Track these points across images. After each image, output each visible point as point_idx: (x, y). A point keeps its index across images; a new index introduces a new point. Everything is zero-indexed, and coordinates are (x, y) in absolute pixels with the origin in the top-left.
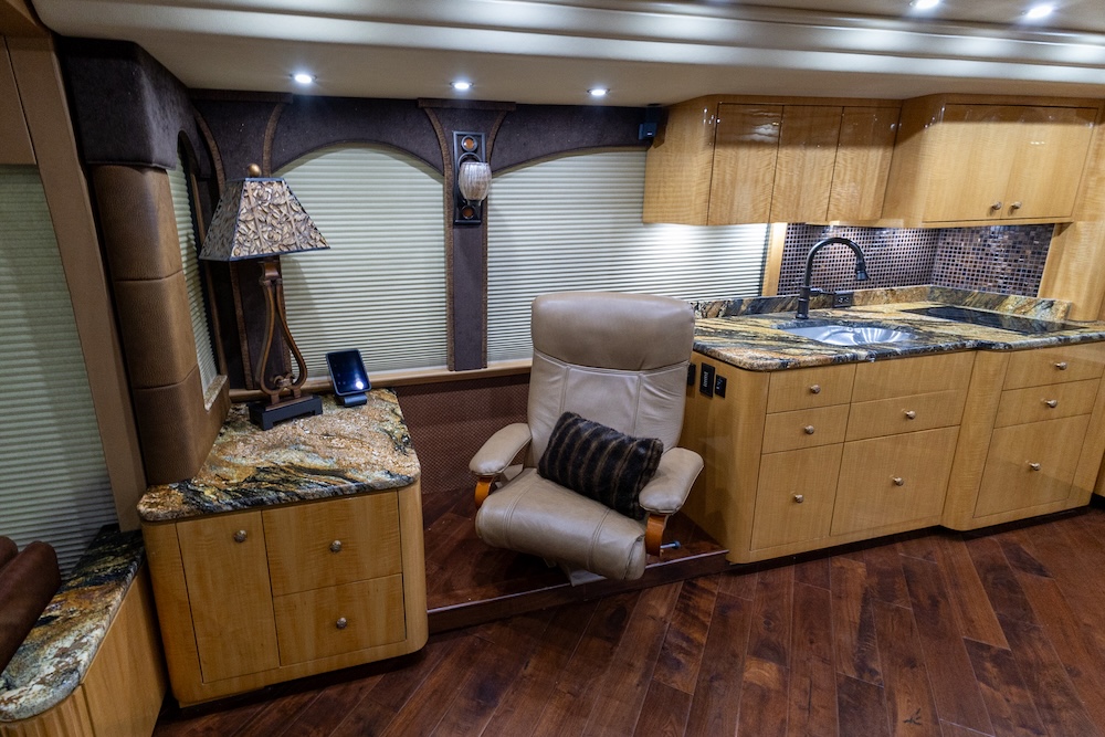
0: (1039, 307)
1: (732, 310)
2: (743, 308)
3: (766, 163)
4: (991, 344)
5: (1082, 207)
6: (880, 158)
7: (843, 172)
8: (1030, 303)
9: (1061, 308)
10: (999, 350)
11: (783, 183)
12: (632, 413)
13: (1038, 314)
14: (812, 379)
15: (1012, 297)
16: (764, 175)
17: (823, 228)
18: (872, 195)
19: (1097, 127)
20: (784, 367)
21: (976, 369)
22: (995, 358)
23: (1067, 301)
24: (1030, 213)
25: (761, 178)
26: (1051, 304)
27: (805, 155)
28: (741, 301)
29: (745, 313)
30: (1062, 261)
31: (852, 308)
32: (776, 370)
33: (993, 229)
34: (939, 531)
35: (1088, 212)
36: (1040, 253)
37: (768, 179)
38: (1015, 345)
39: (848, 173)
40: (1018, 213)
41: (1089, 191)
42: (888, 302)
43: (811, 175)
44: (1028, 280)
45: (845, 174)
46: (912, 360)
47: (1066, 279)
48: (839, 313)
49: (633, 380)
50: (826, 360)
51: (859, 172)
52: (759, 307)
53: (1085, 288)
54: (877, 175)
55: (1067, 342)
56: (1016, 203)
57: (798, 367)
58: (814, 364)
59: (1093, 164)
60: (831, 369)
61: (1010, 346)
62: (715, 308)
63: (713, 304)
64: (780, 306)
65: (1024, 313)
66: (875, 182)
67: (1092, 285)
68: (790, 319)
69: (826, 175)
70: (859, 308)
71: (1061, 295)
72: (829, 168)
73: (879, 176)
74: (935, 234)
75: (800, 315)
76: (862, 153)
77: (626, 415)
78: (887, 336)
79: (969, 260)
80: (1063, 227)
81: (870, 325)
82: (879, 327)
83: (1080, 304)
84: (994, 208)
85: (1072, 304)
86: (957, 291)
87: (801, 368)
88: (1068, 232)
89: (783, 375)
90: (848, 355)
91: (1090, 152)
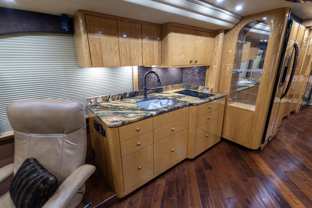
0: (206, 89)
1: (123, 97)
2: (127, 96)
3: (114, 43)
4: (193, 104)
5: (212, 61)
6: (157, 44)
7: (145, 48)
8: (204, 88)
9: (210, 90)
10: (195, 106)
11: (123, 51)
12: (60, 154)
13: (206, 92)
14: (137, 126)
15: (200, 86)
16: (114, 48)
17: (151, 68)
18: (157, 57)
19: (213, 39)
20: (124, 124)
21: (190, 111)
22: (194, 108)
23: (211, 87)
24: (200, 63)
25: (113, 49)
26: (208, 88)
27: (130, 41)
28: (126, 94)
29: (128, 97)
30: (209, 77)
31: (163, 92)
32: (120, 126)
33: (194, 68)
34: (187, 160)
35: (213, 63)
36: (204, 74)
37: (116, 49)
38: (199, 103)
39: (147, 49)
40: (197, 63)
41: (213, 57)
42: (172, 89)
43: (134, 48)
44: (203, 82)
45: (146, 49)
46: (171, 112)
47: (210, 81)
48: (158, 94)
49: (61, 138)
50: (141, 118)
51: (151, 49)
52: (133, 95)
53: (214, 84)
54: (157, 50)
55: (211, 100)
56: (196, 60)
57: (130, 123)
58: (136, 120)
59: (213, 49)
60: (144, 121)
61: (197, 104)
62: (117, 97)
63: (116, 95)
64: (140, 94)
65: (203, 91)
66: (157, 52)
67: (216, 83)
68: (142, 98)
69: (139, 49)
70: (164, 92)
71: (210, 86)
72: (140, 46)
73: (158, 51)
74: (182, 69)
75: (145, 97)
76: (151, 42)
77: (58, 155)
78: (168, 102)
79: (190, 77)
80: (209, 67)
81: (164, 99)
82: (167, 99)
83: (214, 88)
84: (191, 62)
85: (212, 88)
86: (188, 85)
87: (131, 123)
88: (210, 68)
89: (124, 127)
90: (149, 115)
91: (212, 46)
